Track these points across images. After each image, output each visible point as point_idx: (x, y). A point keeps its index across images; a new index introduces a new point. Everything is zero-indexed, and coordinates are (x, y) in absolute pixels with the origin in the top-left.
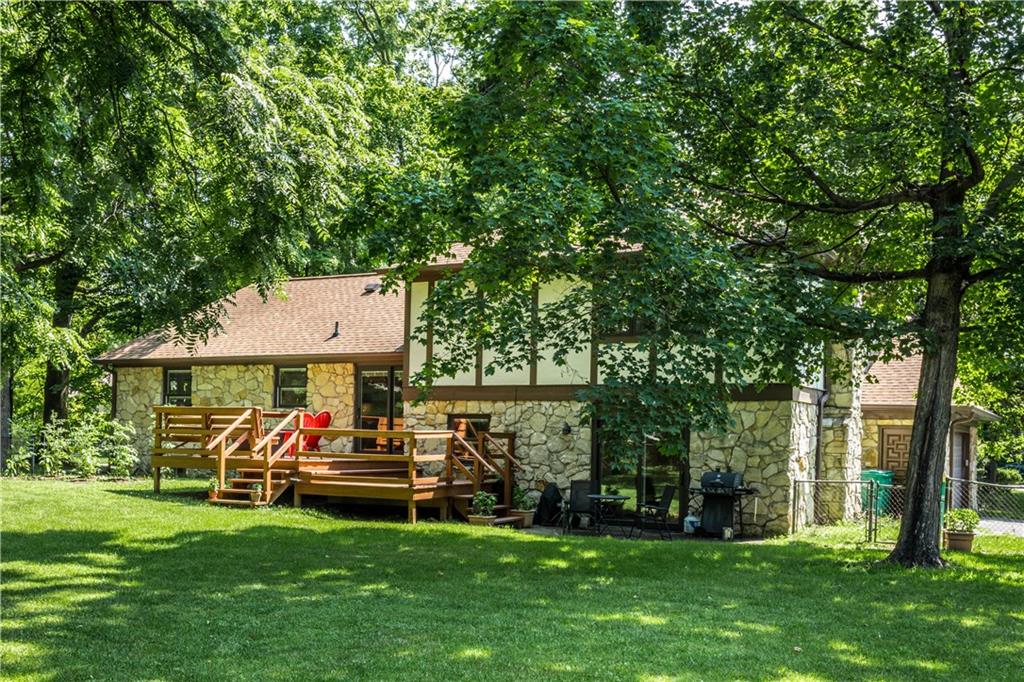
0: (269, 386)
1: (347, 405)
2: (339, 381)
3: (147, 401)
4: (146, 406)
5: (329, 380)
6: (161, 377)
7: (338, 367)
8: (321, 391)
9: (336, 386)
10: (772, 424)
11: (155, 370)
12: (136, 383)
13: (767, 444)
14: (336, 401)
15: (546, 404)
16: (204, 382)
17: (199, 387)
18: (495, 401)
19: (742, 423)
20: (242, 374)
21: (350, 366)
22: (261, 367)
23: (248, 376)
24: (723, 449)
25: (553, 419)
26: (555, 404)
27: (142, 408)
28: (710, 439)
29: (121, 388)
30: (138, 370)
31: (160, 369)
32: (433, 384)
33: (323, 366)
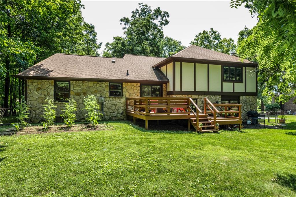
0: (107, 89)
1: (138, 96)
2: (135, 88)
3: (46, 93)
4: (45, 95)
5: (131, 88)
6: (53, 84)
7: (135, 84)
8: (128, 91)
9: (134, 90)
10: (254, 101)
11: (50, 81)
12: (39, 86)
13: (254, 105)
14: (134, 95)
15: (212, 96)
16: (77, 87)
17: (74, 89)
18: (199, 95)
19: (249, 100)
20: (95, 85)
21: (139, 84)
22: (104, 83)
23: (98, 85)
24: (246, 106)
25: (213, 100)
26: (213, 96)
27: (43, 96)
28: (244, 104)
29: (30, 88)
30: (39, 81)
31: (53, 81)
32: (183, 90)
33: (129, 84)
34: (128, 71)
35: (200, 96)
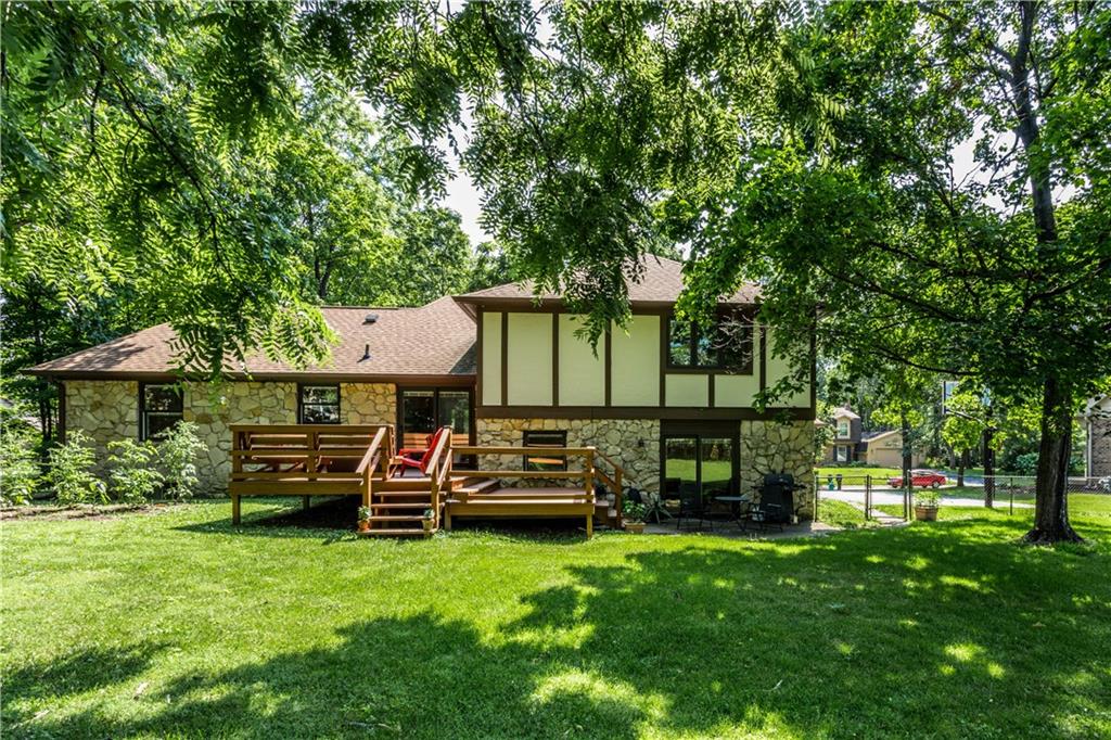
0: (292, 403)
2: (379, 399)
3: (115, 417)
4: (113, 423)
5: (368, 399)
6: (136, 392)
7: (379, 388)
8: (358, 409)
9: (376, 404)
10: (802, 437)
11: (126, 384)
12: (97, 398)
13: (799, 452)
14: (376, 419)
15: (620, 422)
16: (201, 398)
17: (195, 403)
18: (571, 419)
19: (780, 436)
20: (255, 392)
21: (392, 387)
22: (282, 385)
23: (262, 393)
24: (766, 456)
25: (626, 434)
26: (629, 422)
27: (108, 425)
28: (757, 449)
29: (73, 403)
30: (98, 383)
31: (134, 383)
32: (509, 404)
33: (360, 386)
34: (367, 346)
35: (577, 423)
